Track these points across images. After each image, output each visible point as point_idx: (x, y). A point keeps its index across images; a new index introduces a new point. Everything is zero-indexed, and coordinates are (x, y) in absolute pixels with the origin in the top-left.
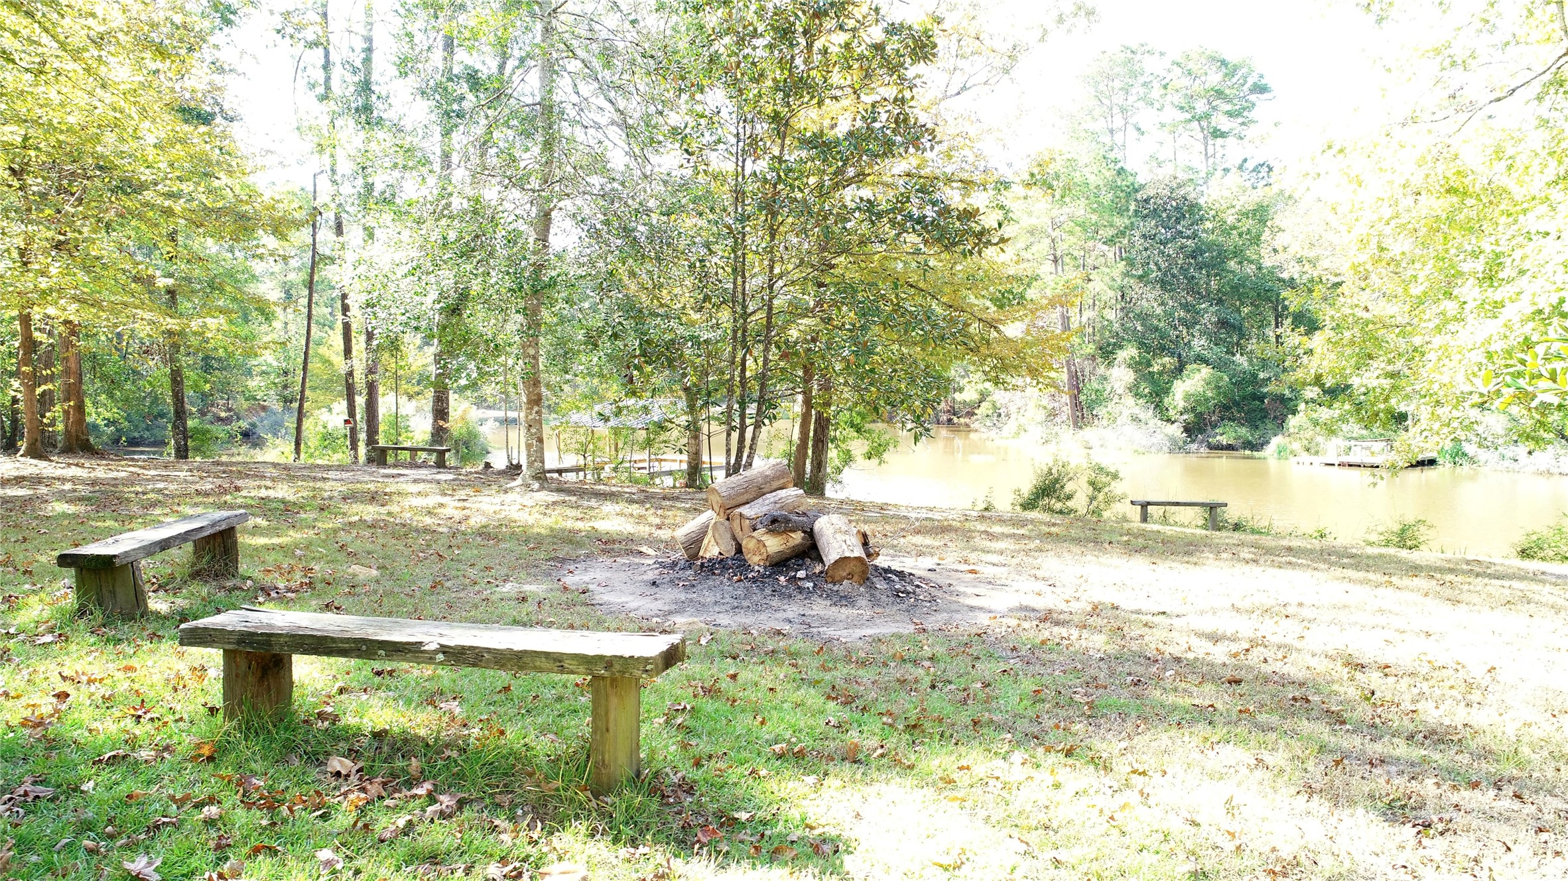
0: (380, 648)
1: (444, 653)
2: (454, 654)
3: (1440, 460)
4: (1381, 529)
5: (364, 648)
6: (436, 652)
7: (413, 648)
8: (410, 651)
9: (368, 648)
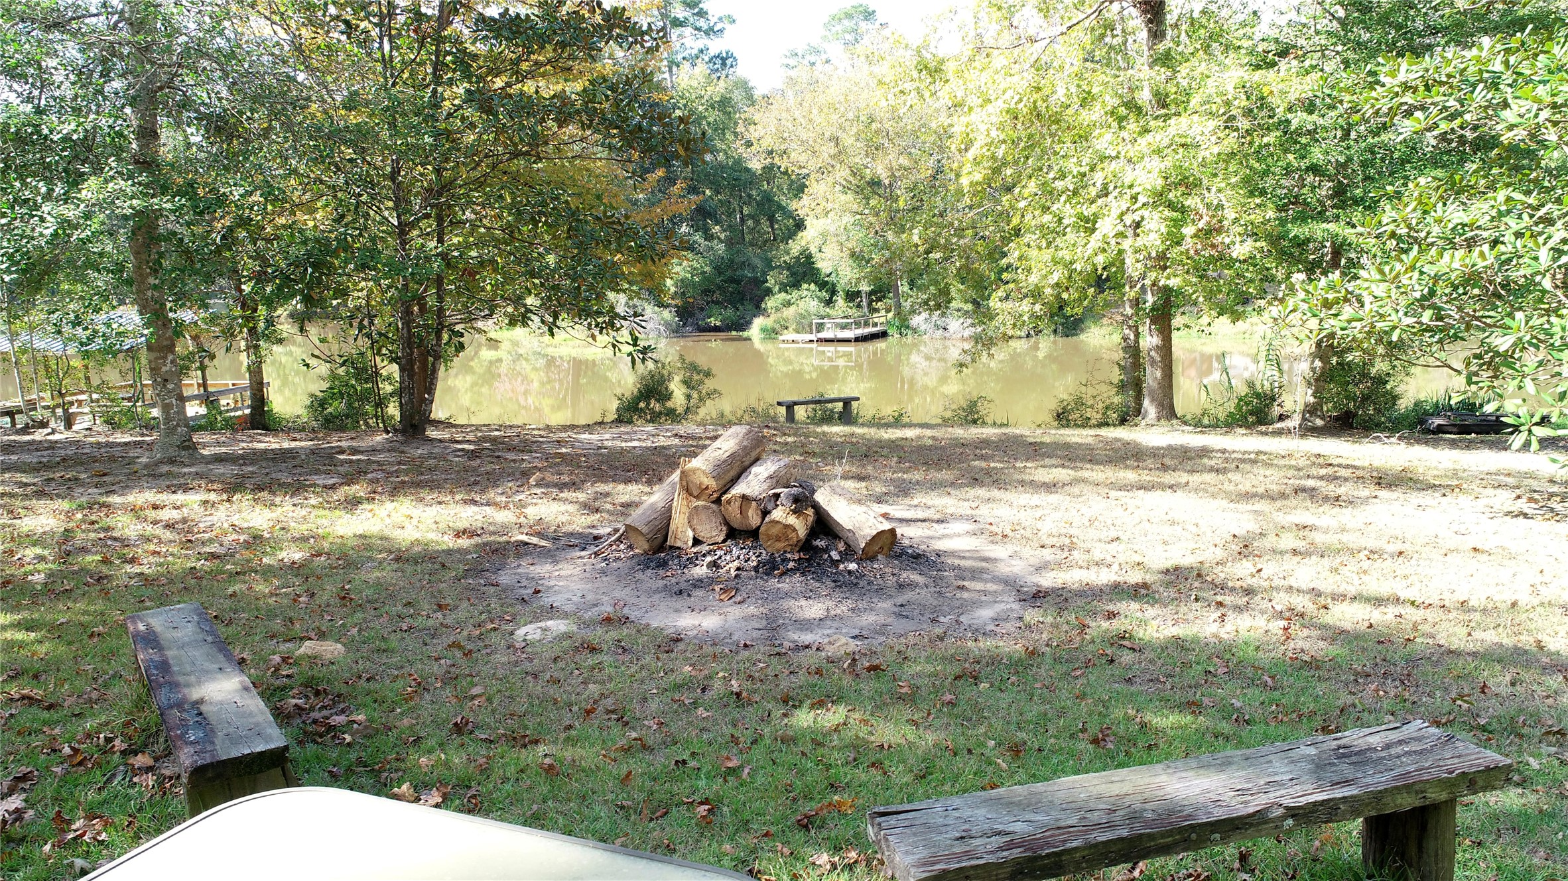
0: (1213, 832)
1: (1292, 816)
2: (1305, 815)
3: (890, 332)
4: (954, 407)
5: (1194, 836)
6: (1283, 818)
7: (1254, 820)
8: (1251, 825)
9: (1199, 835)
